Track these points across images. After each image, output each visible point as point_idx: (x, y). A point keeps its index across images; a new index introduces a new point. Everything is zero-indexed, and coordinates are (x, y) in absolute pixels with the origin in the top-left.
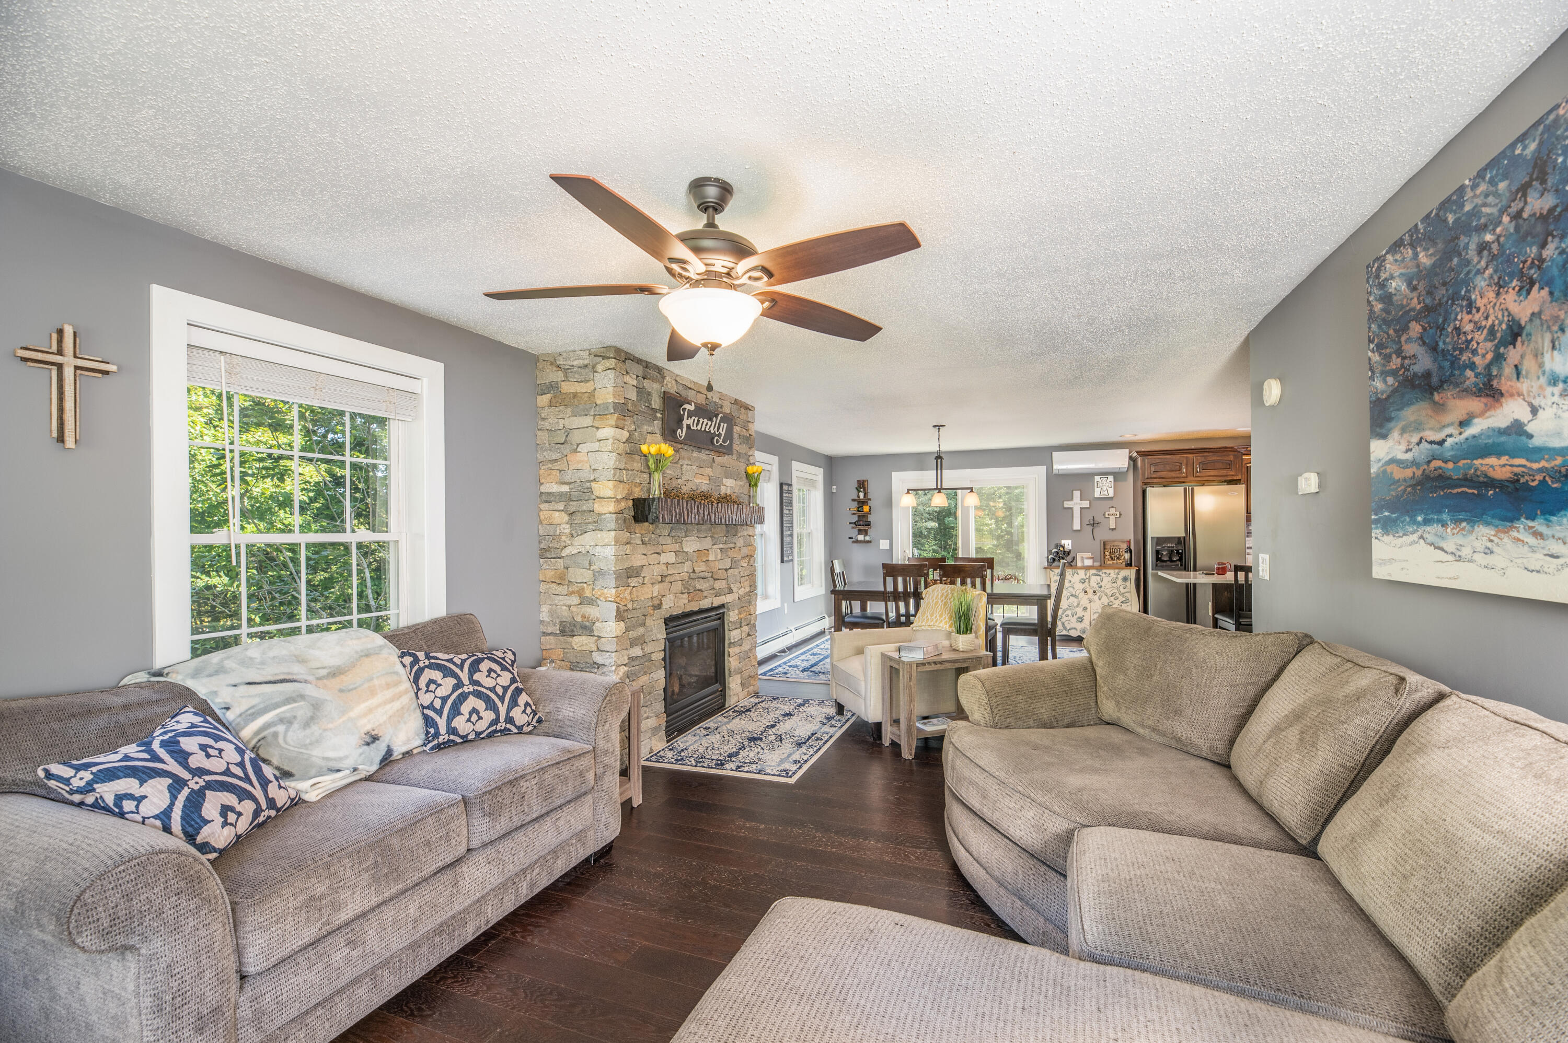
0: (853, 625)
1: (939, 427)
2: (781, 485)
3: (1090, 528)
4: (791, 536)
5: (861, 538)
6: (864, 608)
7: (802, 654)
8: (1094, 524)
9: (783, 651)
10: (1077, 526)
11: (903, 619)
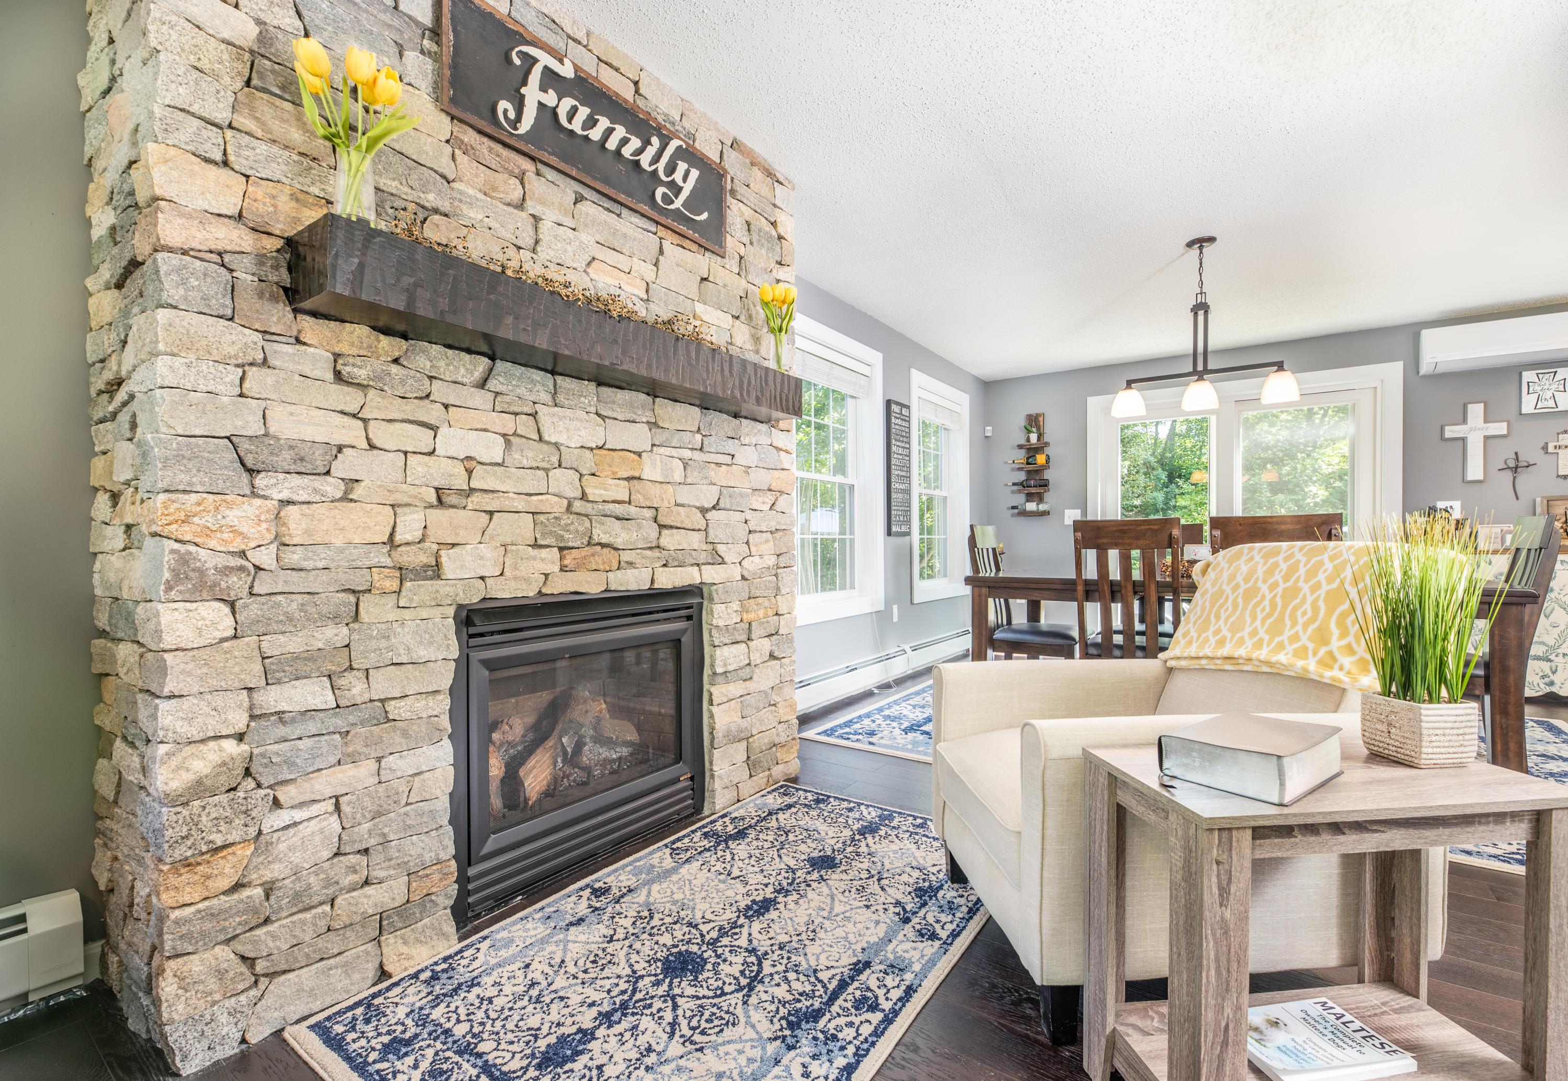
0: (1011, 648)
1: (1201, 242)
2: (888, 403)
3: (1508, 475)
4: (908, 492)
5: (1031, 506)
6: (1034, 613)
7: (917, 693)
8: (1516, 467)
9: (886, 686)
10: (1475, 471)
11: (1118, 639)
